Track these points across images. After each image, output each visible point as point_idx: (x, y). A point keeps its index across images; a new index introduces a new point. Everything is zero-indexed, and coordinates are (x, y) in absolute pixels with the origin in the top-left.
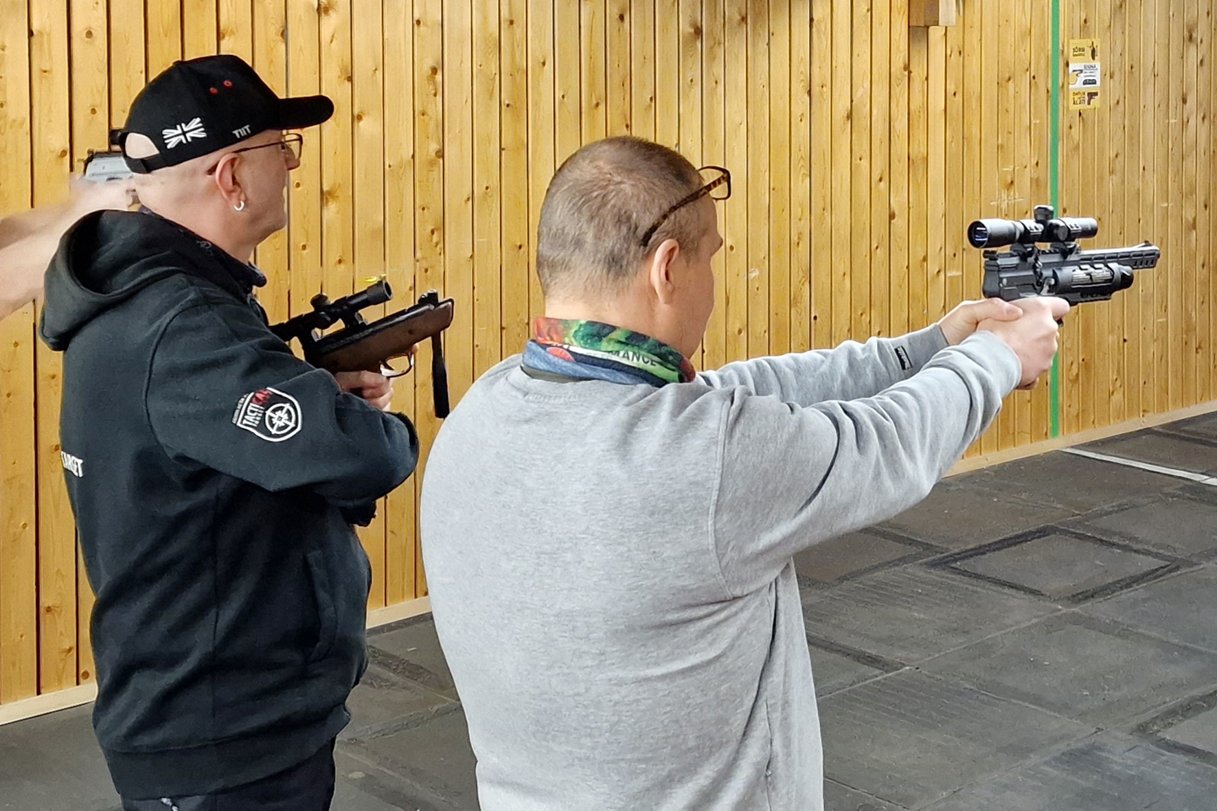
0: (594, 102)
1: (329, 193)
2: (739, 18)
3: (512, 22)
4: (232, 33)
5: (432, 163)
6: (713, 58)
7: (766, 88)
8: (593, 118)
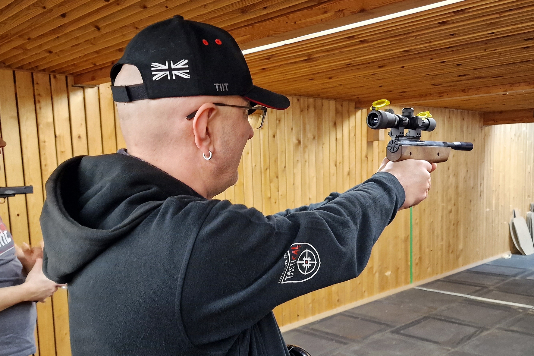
2: (313, 137)
8: (265, 174)
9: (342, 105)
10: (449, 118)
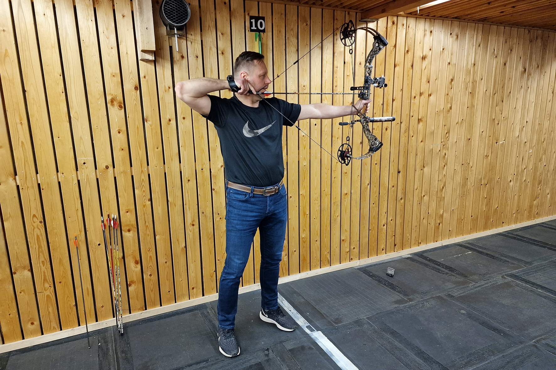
0: (494, 93)
1: (420, 119)
2: (537, 66)
3: (474, 65)
4: (399, 65)
5: (449, 111)
6: (528, 79)
7: (541, 91)
8: (493, 98)
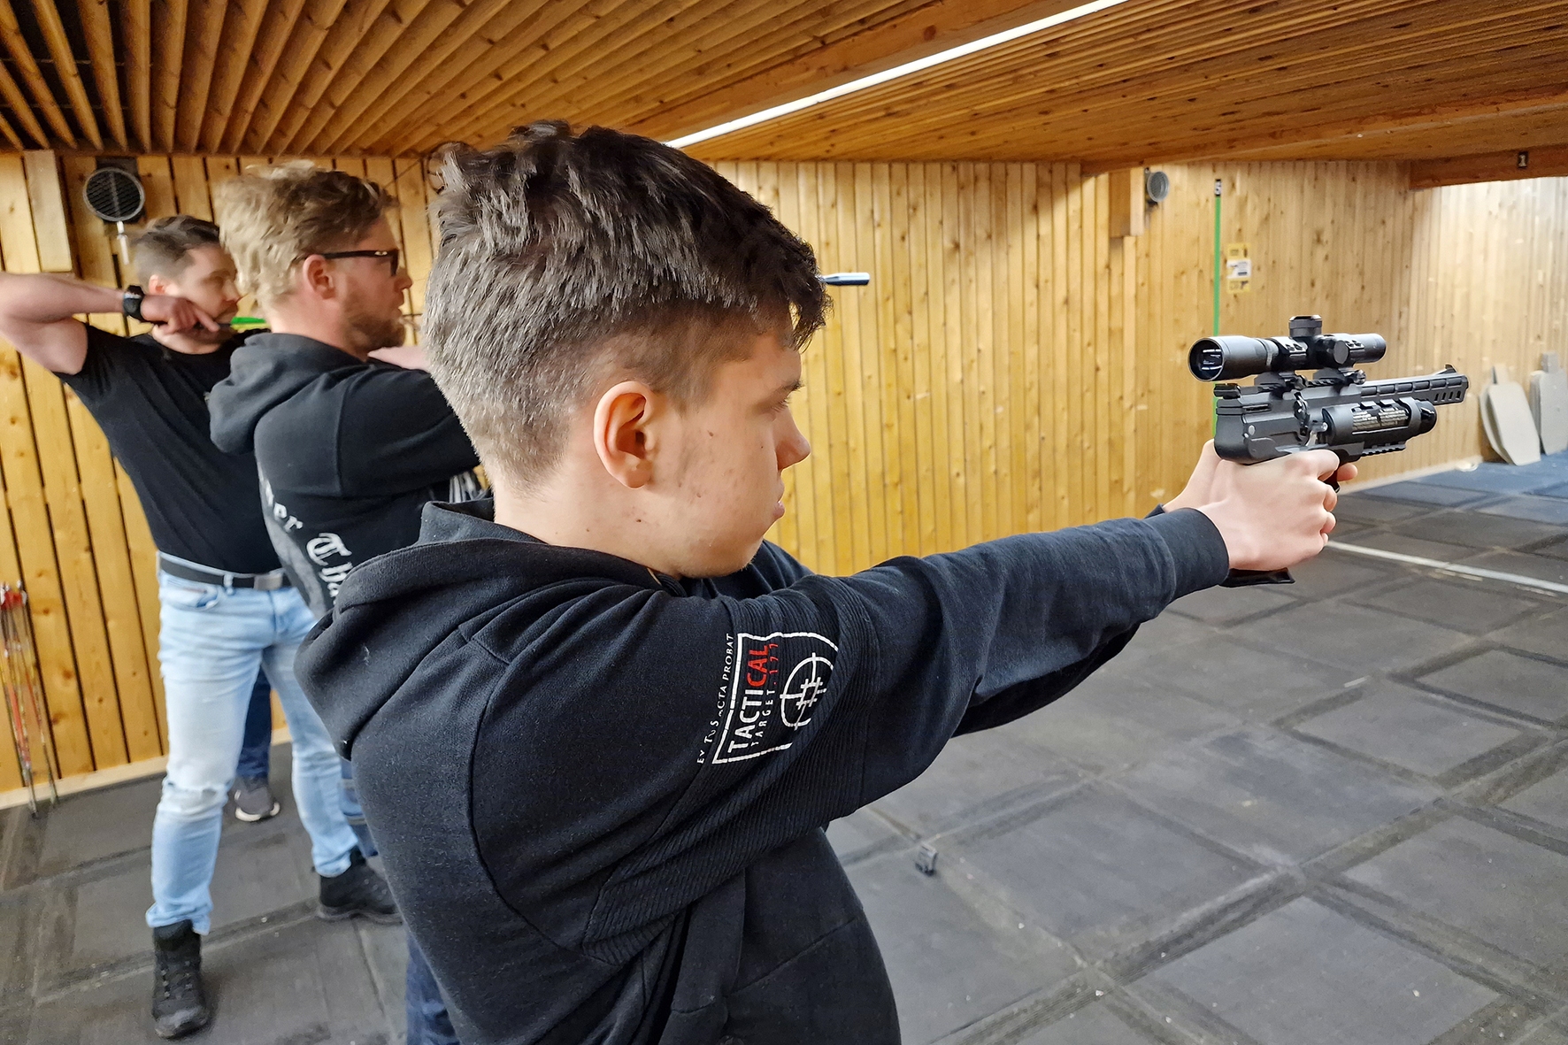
2: (986, 236)
7: (1006, 286)
9: (1051, 172)
10: (1316, 179)
